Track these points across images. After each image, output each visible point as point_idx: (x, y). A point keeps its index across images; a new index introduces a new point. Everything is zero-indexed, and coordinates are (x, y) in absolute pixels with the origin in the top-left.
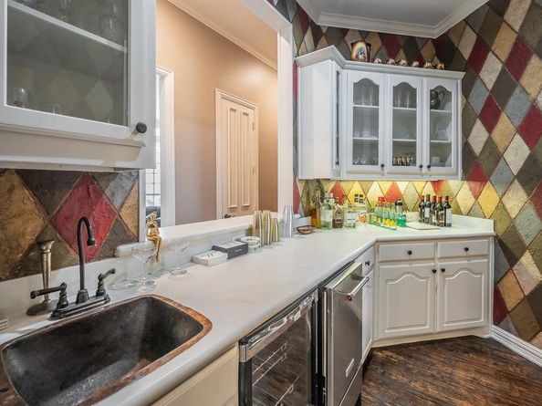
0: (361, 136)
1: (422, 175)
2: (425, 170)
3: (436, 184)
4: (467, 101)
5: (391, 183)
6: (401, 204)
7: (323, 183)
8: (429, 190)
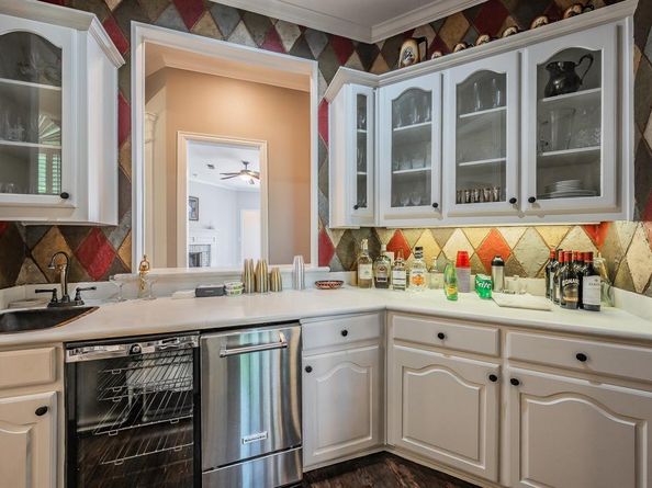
0: (412, 168)
1: (521, 215)
2: (525, 205)
3: (596, 231)
4: (644, 56)
5: (488, 230)
6: (500, 264)
7: (379, 233)
8: (578, 241)
